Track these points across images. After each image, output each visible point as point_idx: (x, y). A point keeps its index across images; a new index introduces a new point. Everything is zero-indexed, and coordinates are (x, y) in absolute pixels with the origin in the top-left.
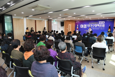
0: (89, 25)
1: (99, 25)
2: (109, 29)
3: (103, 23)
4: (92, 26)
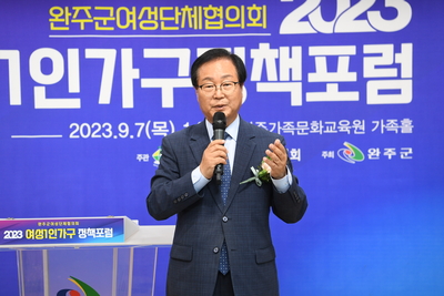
0: (47, 74)
3: (372, 9)
4: (134, 80)
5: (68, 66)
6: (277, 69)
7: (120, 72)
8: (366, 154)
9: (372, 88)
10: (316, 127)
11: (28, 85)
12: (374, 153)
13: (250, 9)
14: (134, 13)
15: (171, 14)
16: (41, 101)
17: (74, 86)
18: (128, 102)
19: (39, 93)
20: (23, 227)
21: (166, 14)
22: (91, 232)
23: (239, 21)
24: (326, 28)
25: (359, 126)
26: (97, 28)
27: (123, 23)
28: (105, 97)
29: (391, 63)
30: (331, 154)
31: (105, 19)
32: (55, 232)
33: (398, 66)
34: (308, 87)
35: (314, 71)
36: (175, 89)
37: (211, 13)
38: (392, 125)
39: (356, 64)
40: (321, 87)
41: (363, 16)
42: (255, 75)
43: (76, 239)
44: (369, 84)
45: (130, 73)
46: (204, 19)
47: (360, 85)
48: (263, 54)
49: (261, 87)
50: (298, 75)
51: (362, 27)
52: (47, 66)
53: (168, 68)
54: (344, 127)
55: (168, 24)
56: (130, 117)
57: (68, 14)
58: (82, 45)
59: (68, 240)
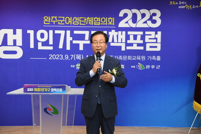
3: (148, 20)
4: (71, 41)
5: (49, 36)
6: (117, 38)
7: (66, 38)
8: (145, 67)
9: (148, 45)
10: (129, 58)
11: (36, 41)
12: (148, 67)
13: (109, 19)
14: (71, 19)
15: (83, 19)
16: (40, 47)
17: (51, 42)
18: (68, 48)
19: (40, 44)
20: (33, 87)
21: (81, 20)
22: (55, 89)
23: (105, 23)
24: (133, 25)
25: (143, 58)
26: (59, 24)
27: (67, 22)
28: (61, 46)
29: (154, 37)
30: (134, 67)
31: (61, 21)
32: (43, 89)
33: (156, 39)
34: (127, 45)
35: (129, 39)
36: (84, 44)
37: (96, 20)
38: (154, 58)
39: (143, 38)
40: (131, 45)
41: (145, 22)
42: (110, 40)
43: (50, 92)
44: (147, 44)
45: (69, 39)
46: (94, 21)
47: (144, 45)
48: (112, 33)
49: (112, 44)
50: (124, 41)
51: (145, 26)
52: (42, 36)
53: (82, 37)
54: (139, 58)
55: (82, 23)
56: (69, 53)
57: (50, 19)
58: (54, 29)
59: (48, 92)
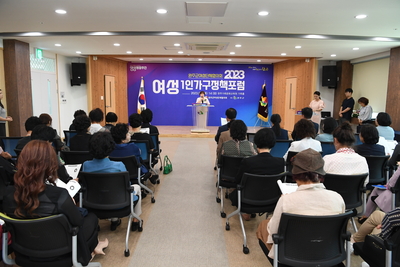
0: (188, 84)
1: (226, 83)
2: (263, 99)
4: (201, 85)
5: (191, 83)
8: (237, 98)
10: (230, 94)
13: (220, 74)
14: (201, 75)
15: (207, 75)
17: (192, 86)
19: (187, 87)
24: (231, 78)
25: (236, 94)
26: (196, 77)
28: (197, 88)
30: (232, 98)
33: (242, 84)
36: (207, 87)
37: (213, 75)
38: (241, 94)
39: (236, 84)
40: (230, 87)
41: (237, 76)
47: (237, 87)
48: (222, 82)
49: (221, 87)
50: (227, 85)
53: (207, 84)
57: (191, 75)
58: (193, 80)
